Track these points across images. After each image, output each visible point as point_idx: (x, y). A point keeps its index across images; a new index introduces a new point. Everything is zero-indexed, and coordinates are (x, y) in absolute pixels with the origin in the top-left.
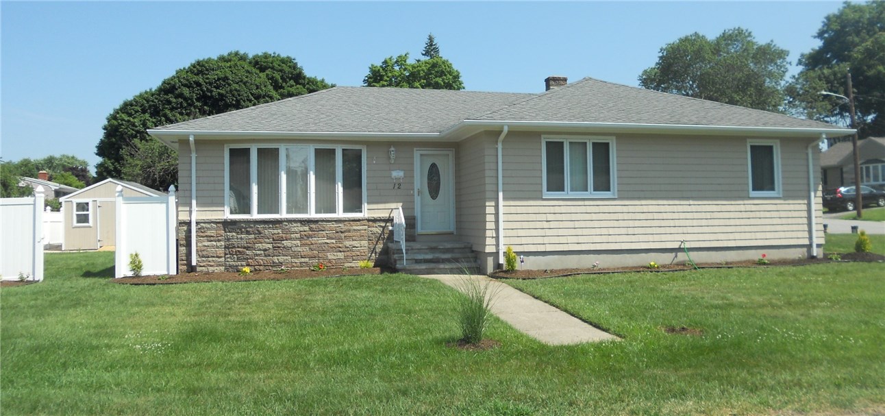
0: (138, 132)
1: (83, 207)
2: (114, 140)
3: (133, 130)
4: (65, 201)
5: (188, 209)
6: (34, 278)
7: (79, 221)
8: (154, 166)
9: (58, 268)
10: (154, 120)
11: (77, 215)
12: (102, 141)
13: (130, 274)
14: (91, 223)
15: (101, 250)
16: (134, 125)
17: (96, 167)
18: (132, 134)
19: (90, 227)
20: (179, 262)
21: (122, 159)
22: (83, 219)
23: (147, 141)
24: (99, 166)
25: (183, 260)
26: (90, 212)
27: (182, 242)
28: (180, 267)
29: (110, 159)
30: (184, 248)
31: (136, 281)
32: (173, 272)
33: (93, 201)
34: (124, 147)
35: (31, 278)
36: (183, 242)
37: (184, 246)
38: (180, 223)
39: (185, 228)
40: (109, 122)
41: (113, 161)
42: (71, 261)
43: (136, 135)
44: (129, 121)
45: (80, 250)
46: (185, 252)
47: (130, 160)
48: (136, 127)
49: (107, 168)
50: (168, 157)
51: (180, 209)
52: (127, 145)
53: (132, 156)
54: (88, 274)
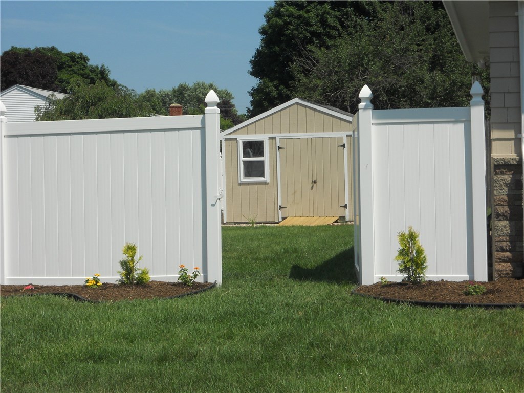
0: (314, 34)
1: (254, 148)
2: (277, 48)
3: (306, 30)
4: (226, 140)
5: (511, 134)
6: (206, 277)
7: (247, 174)
8: (342, 88)
9: (240, 257)
10: (337, 14)
11: (244, 162)
12: (259, 53)
13: (399, 277)
14: (267, 178)
15: (287, 223)
16: (308, 24)
17: (252, 94)
18: (305, 37)
19: (265, 183)
20: (496, 254)
21: (292, 78)
22: (254, 169)
23: (328, 47)
24: (255, 92)
25: (503, 250)
26: (266, 158)
27: (501, 210)
28: (498, 266)
29: (271, 81)
30: (506, 223)
31: (415, 295)
32: (482, 275)
33: (270, 138)
34: (295, 58)
35: (200, 280)
36: (504, 209)
37: (505, 218)
38: (497, 167)
39: (508, 178)
40: (268, 21)
41: (276, 82)
42: (255, 244)
43: (311, 38)
44: (299, 17)
45: (253, 223)
46: (507, 230)
47: (304, 80)
48: (311, 26)
49: (268, 94)
50: (364, 72)
51: (495, 134)
52: (301, 56)
53: (307, 73)
54: (299, 274)
